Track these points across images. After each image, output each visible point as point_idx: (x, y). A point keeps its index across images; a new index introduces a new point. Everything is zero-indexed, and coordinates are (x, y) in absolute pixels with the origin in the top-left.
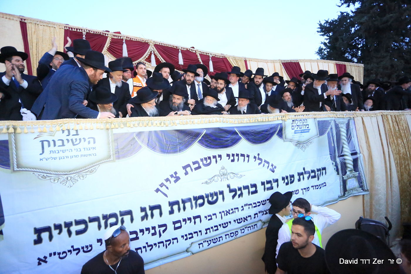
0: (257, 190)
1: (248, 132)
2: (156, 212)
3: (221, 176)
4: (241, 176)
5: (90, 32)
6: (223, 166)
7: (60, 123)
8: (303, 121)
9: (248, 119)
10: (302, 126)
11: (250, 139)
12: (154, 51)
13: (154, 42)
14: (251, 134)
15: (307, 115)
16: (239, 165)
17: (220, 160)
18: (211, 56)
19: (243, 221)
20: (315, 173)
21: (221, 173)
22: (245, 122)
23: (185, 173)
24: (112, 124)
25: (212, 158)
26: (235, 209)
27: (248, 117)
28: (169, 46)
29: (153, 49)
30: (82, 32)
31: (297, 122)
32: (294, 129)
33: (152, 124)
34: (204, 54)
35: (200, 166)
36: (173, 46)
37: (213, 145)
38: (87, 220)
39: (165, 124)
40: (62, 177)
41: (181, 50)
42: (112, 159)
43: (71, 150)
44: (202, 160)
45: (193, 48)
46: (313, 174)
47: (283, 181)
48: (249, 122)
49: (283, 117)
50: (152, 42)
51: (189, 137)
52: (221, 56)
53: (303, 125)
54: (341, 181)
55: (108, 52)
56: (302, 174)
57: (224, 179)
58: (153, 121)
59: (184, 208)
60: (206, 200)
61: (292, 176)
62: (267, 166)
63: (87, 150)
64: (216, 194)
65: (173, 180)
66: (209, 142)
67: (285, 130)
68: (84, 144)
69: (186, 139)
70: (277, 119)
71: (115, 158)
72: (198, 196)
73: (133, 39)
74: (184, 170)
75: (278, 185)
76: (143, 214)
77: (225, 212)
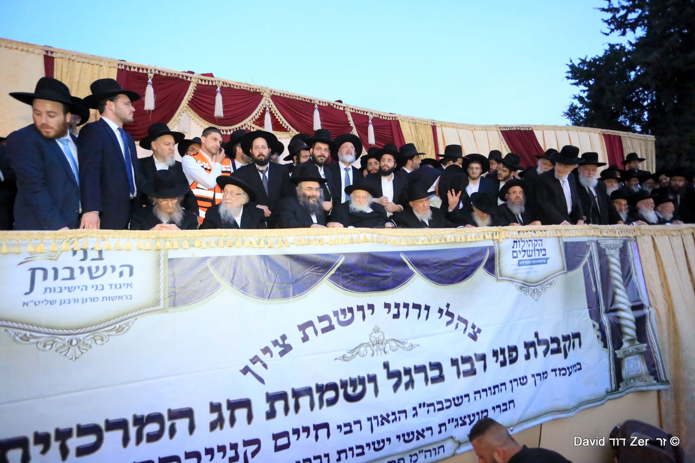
0: (443, 375)
1: (427, 263)
2: (241, 413)
3: (373, 345)
4: (412, 346)
5: (161, 73)
6: (376, 326)
7: (70, 236)
8: (534, 242)
9: (426, 237)
10: (534, 252)
11: (431, 276)
12: (270, 106)
13: (271, 92)
14: (434, 267)
15: (541, 231)
16: (410, 324)
17: (372, 314)
18: (371, 117)
19: (415, 438)
20: (559, 344)
21: (373, 339)
22: (420, 243)
23: (302, 338)
24: (167, 242)
25: (355, 309)
26: (399, 412)
28: (298, 98)
29: (268, 104)
30: (146, 74)
31: (522, 244)
32: (517, 257)
33: (243, 242)
34: (360, 112)
35: (333, 325)
36: (305, 99)
37: (358, 285)
38: (103, 426)
39: (267, 244)
40: (60, 338)
41: (318, 105)
42: (162, 306)
43: (84, 288)
44: (336, 314)
45: (340, 101)
46: (554, 346)
47: (495, 359)
48: (429, 243)
49: (495, 234)
50: (267, 91)
51: (312, 270)
52: (390, 117)
53: (534, 250)
54: (611, 360)
55: (190, 108)
56: (532, 344)
57: (379, 351)
58: (244, 237)
59: (297, 407)
60: (341, 391)
61: (514, 349)
62: (464, 329)
63: (116, 288)
64: (362, 381)
65: (277, 350)
66: (350, 279)
67: (499, 259)
68: (111, 278)
69: (307, 273)
70: (484, 238)
71: (167, 305)
72: (325, 383)
73: (234, 85)
74: (302, 331)
75: (485, 367)
76: (215, 416)
77: (380, 419)
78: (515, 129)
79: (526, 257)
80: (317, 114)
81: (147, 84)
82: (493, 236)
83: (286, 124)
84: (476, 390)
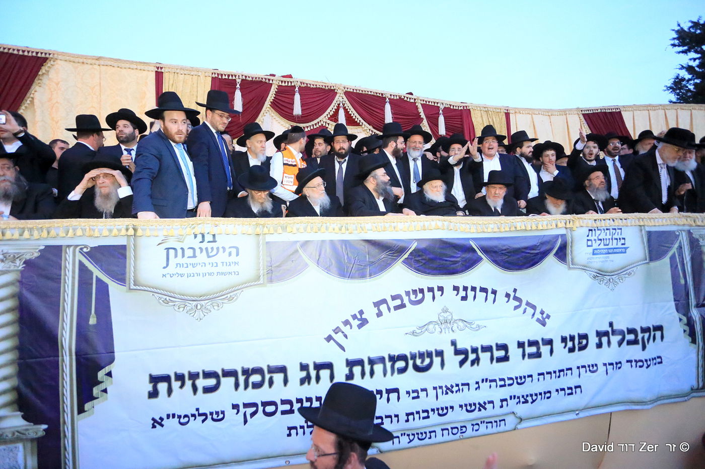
0: (509, 356)
1: (496, 249)
2: (325, 374)
3: (441, 323)
4: (479, 326)
5: (247, 78)
6: (445, 306)
7: (192, 223)
8: (611, 231)
9: (496, 225)
10: (611, 241)
11: (499, 262)
12: (344, 102)
13: (345, 88)
14: (502, 253)
15: (621, 219)
16: (477, 307)
17: (441, 295)
18: (442, 107)
19: (477, 409)
20: (636, 336)
21: (441, 318)
22: (489, 230)
23: (377, 314)
24: (265, 228)
25: (426, 290)
26: (463, 385)
27: (497, 222)
28: (370, 93)
29: (342, 100)
30: (235, 80)
31: (598, 232)
32: (592, 246)
33: (327, 228)
34: (430, 104)
35: (405, 304)
36: (377, 93)
37: (429, 269)
38: (220, 373)
39: (348, 230)
40: (189, 303)
41: (389, 99)
42: (261, 281)
43: (204, 264)
44: (408, 293)
45: (411, 94)
46: (631, 337)
47: (563, 344)
48: (498, 230)
49: (568, 222)
50: (341, 88)
51: (387, 254)
52: (461, 107)
53: (612, 239)
55: (272, 109)
56: (606, 334)
57: (447, 329)
58: (328, 224)
59: (372, 373)
60: (411, 362)
61: (585, 337)
62: (532, 314)
63: (226, 265)
64: (430, 355)
65: (355, 323)
66: (422, 262)
67: (571, 247)
68: (222, 257)
69: (383, 256)
70: (557, 226)
71: (266, 281)
72: (396, 354)
73: (310, 85)
74: (376, 308)
75: (552, 352)
76: (304, 374)
77: (444, 389)
78: (599, 111)
79: (602, 246)
80: (388, 108)
81: (235, 89)
82: (566, 224)
83: (358, 118)
84: (540, 372)
